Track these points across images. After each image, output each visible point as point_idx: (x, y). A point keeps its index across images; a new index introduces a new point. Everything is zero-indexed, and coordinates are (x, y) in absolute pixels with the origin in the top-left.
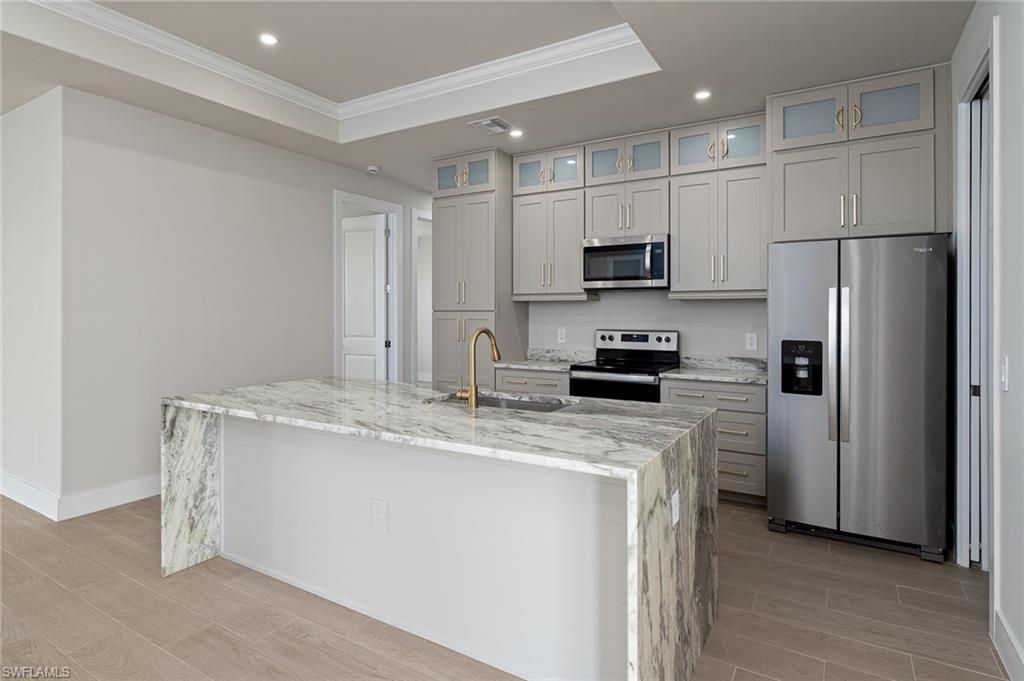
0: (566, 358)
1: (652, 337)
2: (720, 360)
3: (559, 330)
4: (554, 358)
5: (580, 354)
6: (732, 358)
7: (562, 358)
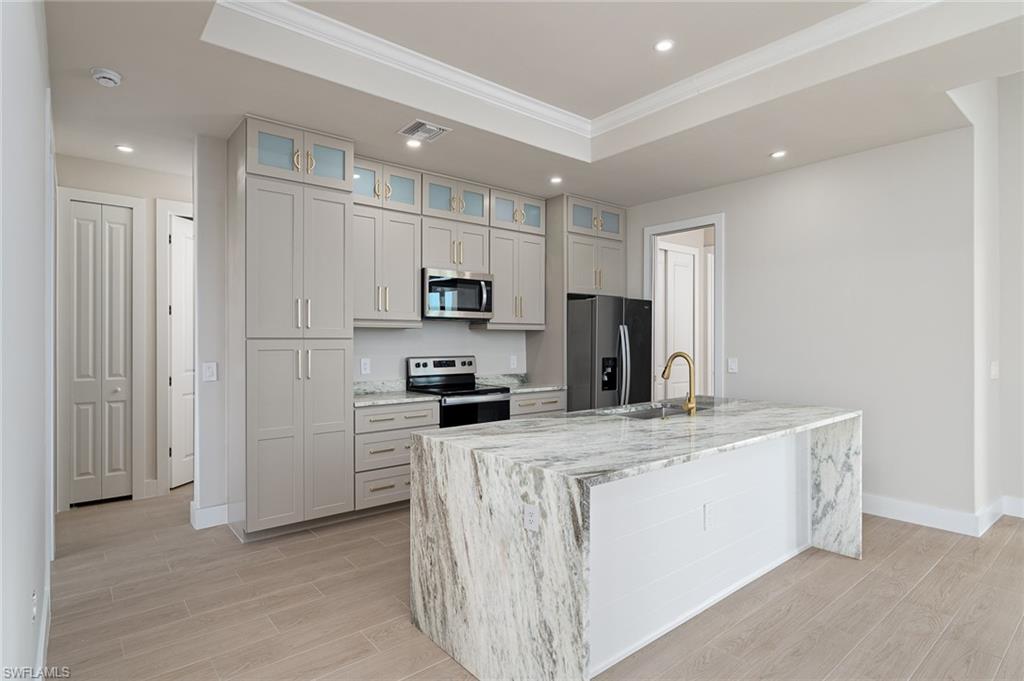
0: (372, 389)
1: (458, 362)
2: (498, 378)
3: (363, 360)
4: (359, 391)
5: (388, 384)
6: (505, 375)
7: (368, 391)
